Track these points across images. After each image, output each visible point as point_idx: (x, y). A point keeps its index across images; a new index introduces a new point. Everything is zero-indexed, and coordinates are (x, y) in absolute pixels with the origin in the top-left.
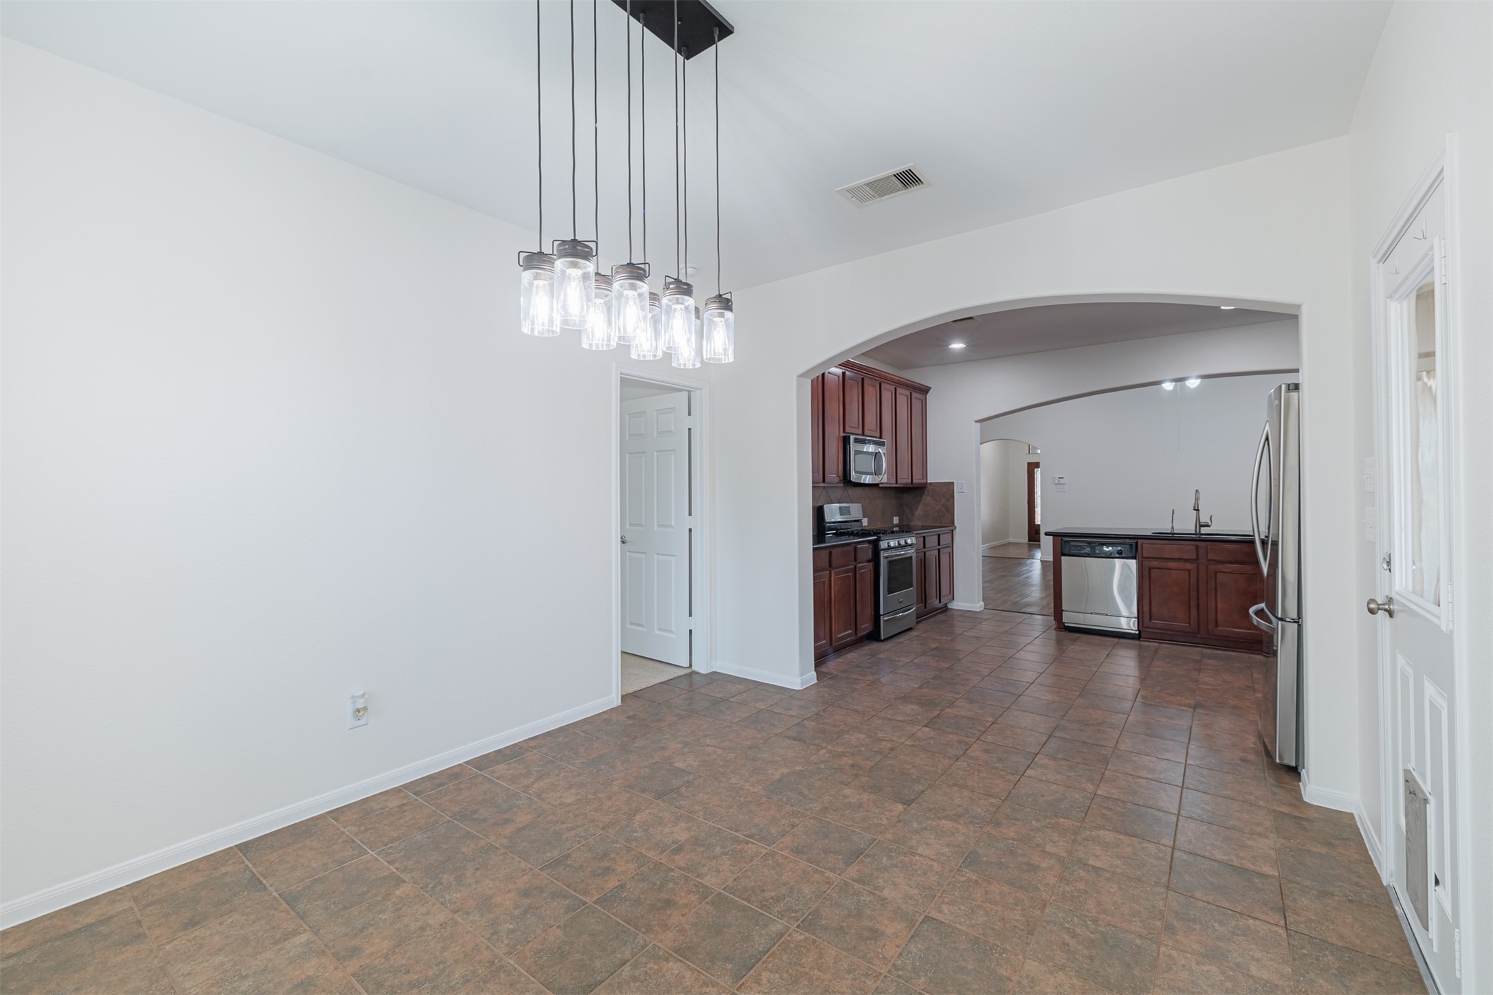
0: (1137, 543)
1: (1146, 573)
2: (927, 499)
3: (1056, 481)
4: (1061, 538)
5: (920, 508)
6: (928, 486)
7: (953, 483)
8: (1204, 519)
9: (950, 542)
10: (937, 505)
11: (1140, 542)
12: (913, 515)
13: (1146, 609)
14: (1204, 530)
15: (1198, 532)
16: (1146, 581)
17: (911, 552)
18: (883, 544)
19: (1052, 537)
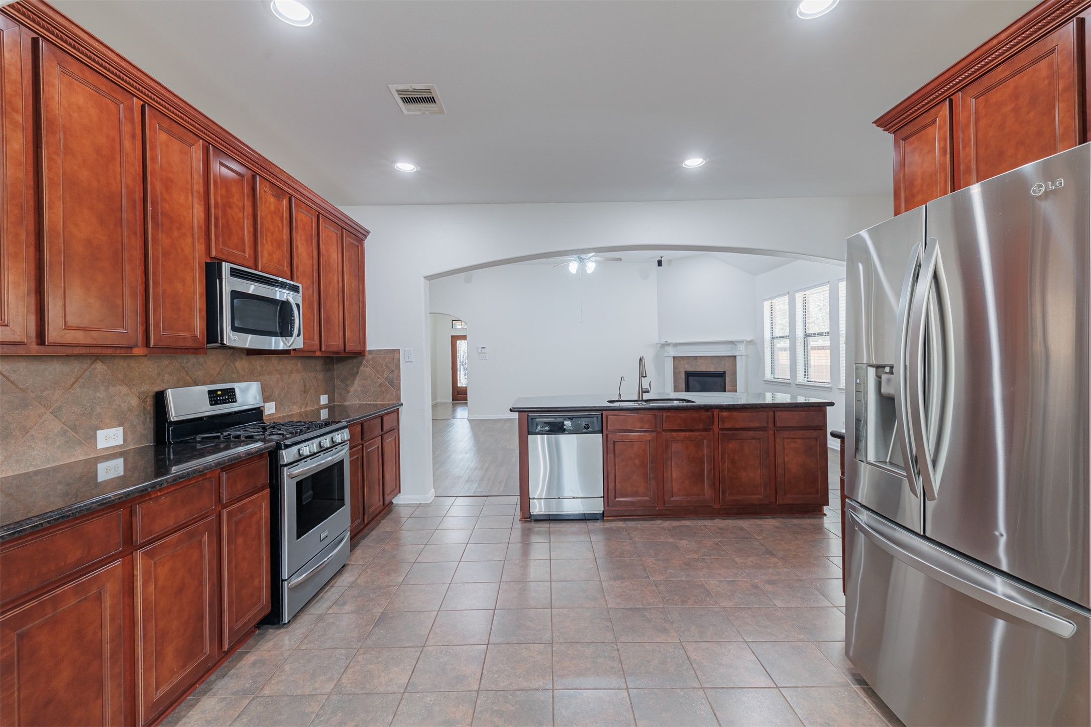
0: (602, 414)
1: (611, 447)
2: (366, 369)
3: (480, 351)
4: (527, 413)
5: (356, 382)
6: (367, 354)
7: (399, 350)
8: (645, 386)
9: (396, 424)
10: (378, 378)
11: (605, 413)
12: (348, 392)
13: (611, 486)
14: (646, 396)
15: (641, 399)
16: (611, 456)
17: (343, 453)
18: (287, 455)
19: (517, 413)
